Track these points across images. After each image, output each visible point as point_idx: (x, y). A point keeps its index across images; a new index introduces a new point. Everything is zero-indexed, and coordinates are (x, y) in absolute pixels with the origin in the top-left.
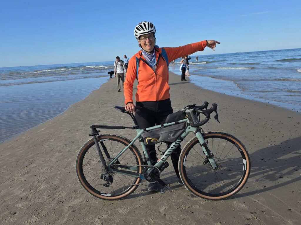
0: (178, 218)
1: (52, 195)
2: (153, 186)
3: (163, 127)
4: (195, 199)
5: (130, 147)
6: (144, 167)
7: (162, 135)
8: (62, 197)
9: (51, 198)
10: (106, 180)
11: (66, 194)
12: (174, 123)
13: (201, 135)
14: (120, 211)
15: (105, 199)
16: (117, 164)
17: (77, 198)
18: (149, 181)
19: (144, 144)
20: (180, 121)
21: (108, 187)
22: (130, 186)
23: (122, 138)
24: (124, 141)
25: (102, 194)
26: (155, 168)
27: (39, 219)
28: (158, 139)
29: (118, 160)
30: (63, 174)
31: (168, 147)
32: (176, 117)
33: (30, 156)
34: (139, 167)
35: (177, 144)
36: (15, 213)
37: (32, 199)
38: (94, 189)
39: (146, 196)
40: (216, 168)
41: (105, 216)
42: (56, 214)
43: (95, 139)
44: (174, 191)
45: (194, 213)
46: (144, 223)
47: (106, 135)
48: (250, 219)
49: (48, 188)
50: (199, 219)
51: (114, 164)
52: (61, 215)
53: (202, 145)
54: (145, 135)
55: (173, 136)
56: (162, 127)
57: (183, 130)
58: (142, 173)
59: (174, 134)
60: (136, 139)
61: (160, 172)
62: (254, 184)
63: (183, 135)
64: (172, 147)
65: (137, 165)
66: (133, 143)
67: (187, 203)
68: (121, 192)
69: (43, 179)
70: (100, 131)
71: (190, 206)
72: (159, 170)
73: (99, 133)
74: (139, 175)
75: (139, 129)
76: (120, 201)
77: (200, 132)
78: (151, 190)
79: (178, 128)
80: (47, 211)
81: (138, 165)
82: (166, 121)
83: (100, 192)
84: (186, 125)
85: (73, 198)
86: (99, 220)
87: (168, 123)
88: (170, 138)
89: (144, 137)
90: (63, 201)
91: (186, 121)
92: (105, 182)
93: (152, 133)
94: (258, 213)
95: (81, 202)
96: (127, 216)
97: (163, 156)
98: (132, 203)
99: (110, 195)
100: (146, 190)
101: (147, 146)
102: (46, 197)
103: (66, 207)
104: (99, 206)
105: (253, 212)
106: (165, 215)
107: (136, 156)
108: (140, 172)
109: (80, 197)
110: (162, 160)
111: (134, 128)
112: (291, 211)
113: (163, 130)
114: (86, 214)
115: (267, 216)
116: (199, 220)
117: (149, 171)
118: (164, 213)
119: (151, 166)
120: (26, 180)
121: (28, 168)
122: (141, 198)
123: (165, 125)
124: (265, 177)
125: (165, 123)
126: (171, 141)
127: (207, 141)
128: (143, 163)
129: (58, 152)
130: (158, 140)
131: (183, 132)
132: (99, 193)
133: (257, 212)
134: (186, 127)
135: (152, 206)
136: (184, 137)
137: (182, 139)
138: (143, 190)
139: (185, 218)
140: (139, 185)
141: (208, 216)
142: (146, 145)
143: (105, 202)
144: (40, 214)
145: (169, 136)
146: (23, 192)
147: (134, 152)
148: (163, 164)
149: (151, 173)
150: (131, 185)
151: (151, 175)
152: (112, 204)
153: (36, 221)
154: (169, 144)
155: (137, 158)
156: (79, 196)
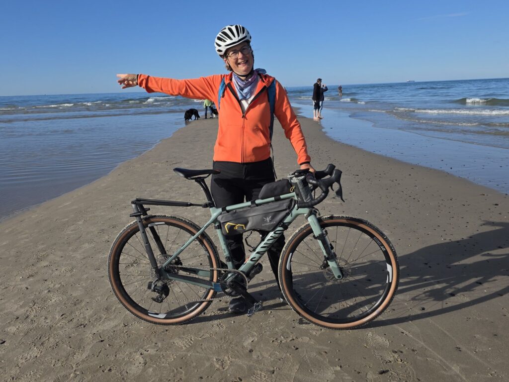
0: (271, 357)
1: (68, 314)
2: (237, 303)
3: (255, 205)
4: (304, 326)
5: (199, 236)
6: (223, 272)
7: (253, 218)
8: (85, 318)
9: (66, 319)
10: (156, 291)
11: (91, 312)
12: (273, 199)
13: (315, 221)
14: (178, 342)
15: (155, 323)
16: (176, 266)
17: (110, 320)
18: (230, 294)
19: (222, 234)
20: (282, 197)
21: (160, 303)
22: (196, 302)
23: (185, 222)
24: (190, 227)
25: (149, 314)
26: (239, 274)
27: (43, 353)
28: (246, 224)
29: (179, 258)
30: (91, 279)
31: (263, 240)
32: (276, 189)
33: (41, 247)
34: (213, 270)
35: (277, 234)
36: (4, 342)
37: (35, 319)
38: (137, 305)
39: (223, 319)
40: (339, 277)
41: (153, 350)
42: (72, 346)
43: (140, 222)
44: (271, 312)
45: (300, 350)
46: (215, 363)
47: (159, 216)
48: (390, 362)
49: (64, 302)
50: (305, 360)
51: (172, 265)
52: (80, 347)
53: (317, 237)
54: (224, 219)
55: (270, 221)
56: (252, 206)
57: (287, 211)
58: (218, 281)
59: (273, 218)
60: (209, 224)
61: (247, 280)
62: (406, 304)
63: (287, 220)
64: (268, 240)
65: (210, 267)
66: (204, 231)
67: (290, 333)
68: (183, 311)
69: (57, 286)
70: (149, 209)
71: (294, 338)
72: (246, 278)
73: (148, 212)
74: (213, 284)
75: (214, 208)
76: (180, 327)
77: (316, 215)
78: (233, 310)
79: (279, 207)
80: (57, 340)
81: (211, 269)
82: (260, 195)
83: (147, 311)
84: (293, 204)
85: (103, 319)
86: (141, 358)
87: (262, 199)
88: (265, 224)
89: (222, 222)
90: (85, 324)
91: (294, 196)
92: (156, 295)
93: (236, 214)
94: (405, 352)
95: (116, 326)
96: (188, 351)
97: (254, 255)
98: (200, 330)
99: (163, 316)
100: (226, 309)
101: (227, 237)
102: (57, 317)
103: (88, 335)
104: (145, 334)
105: (396, 351)
106: (251, 351)
107: (209, 253)
108: (215, 280)
109: (115, 318)
110: (251, 260)
111: (206, 206)
112: (460, 351)
113: (254, 211)
114: (121, 346)
115: (419, 358)
116: (305, 362)
117: (229, 277)
118: (250, 348)
119: (233, 270)
120: (29, 287)
121: (34, 268)
122: (216, 322)
123: (257, 202)
124: (427, 294)
125: (258, 199)
126: (267, 230)
127: (326, 231)
128: (220, 265)
129: (88, 243)
130: (245, 226)
131: (287, 214)
132: (145, 312)
133: (403, 351)
134: (292, 206)
135: (231, 337)
136: (290, 223)
137: (286, 227)
138: (220, 310)
139: (283, 357)
140: (212, 301)
141: (321, 354)
142: (225, 234)
143: (155, 327)
144: (45, 345)
145: (263, 221)
146: (21, 307)
147: (205, 246)
148: (253, 267)
149: (232, 281)
150: (200, 300)
151: (232, 285)
152: (167, 331)
153: (36, 357)
154: (264, 233)
155: (210, 257)
156: (113, 317)
